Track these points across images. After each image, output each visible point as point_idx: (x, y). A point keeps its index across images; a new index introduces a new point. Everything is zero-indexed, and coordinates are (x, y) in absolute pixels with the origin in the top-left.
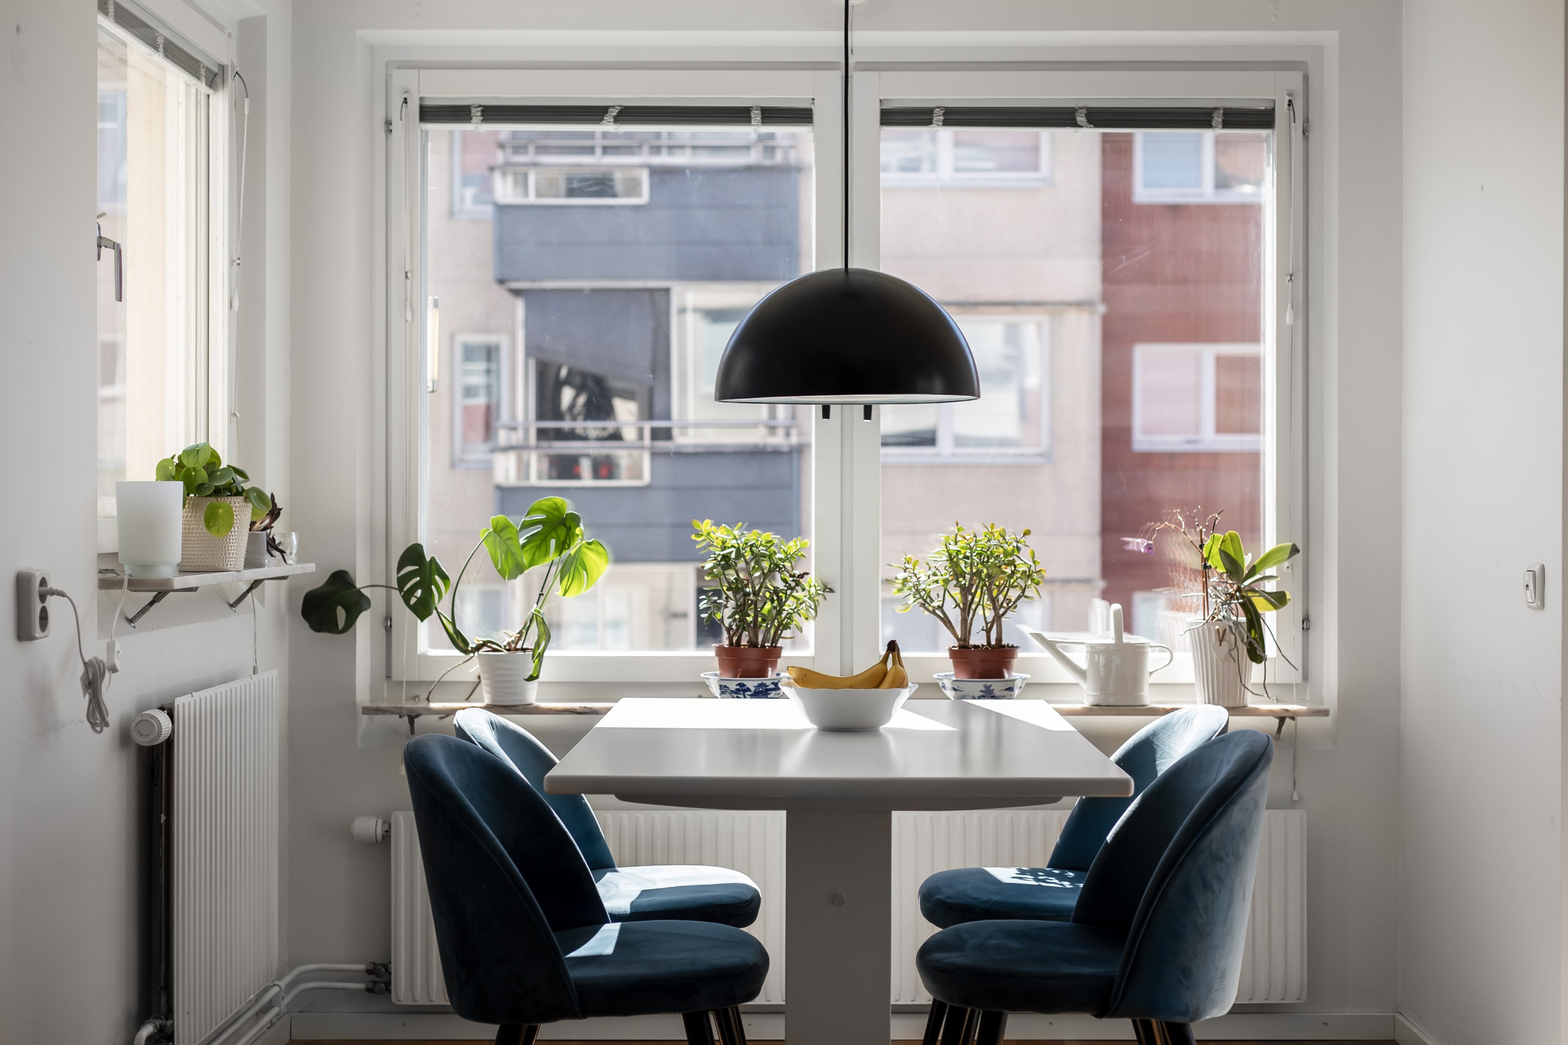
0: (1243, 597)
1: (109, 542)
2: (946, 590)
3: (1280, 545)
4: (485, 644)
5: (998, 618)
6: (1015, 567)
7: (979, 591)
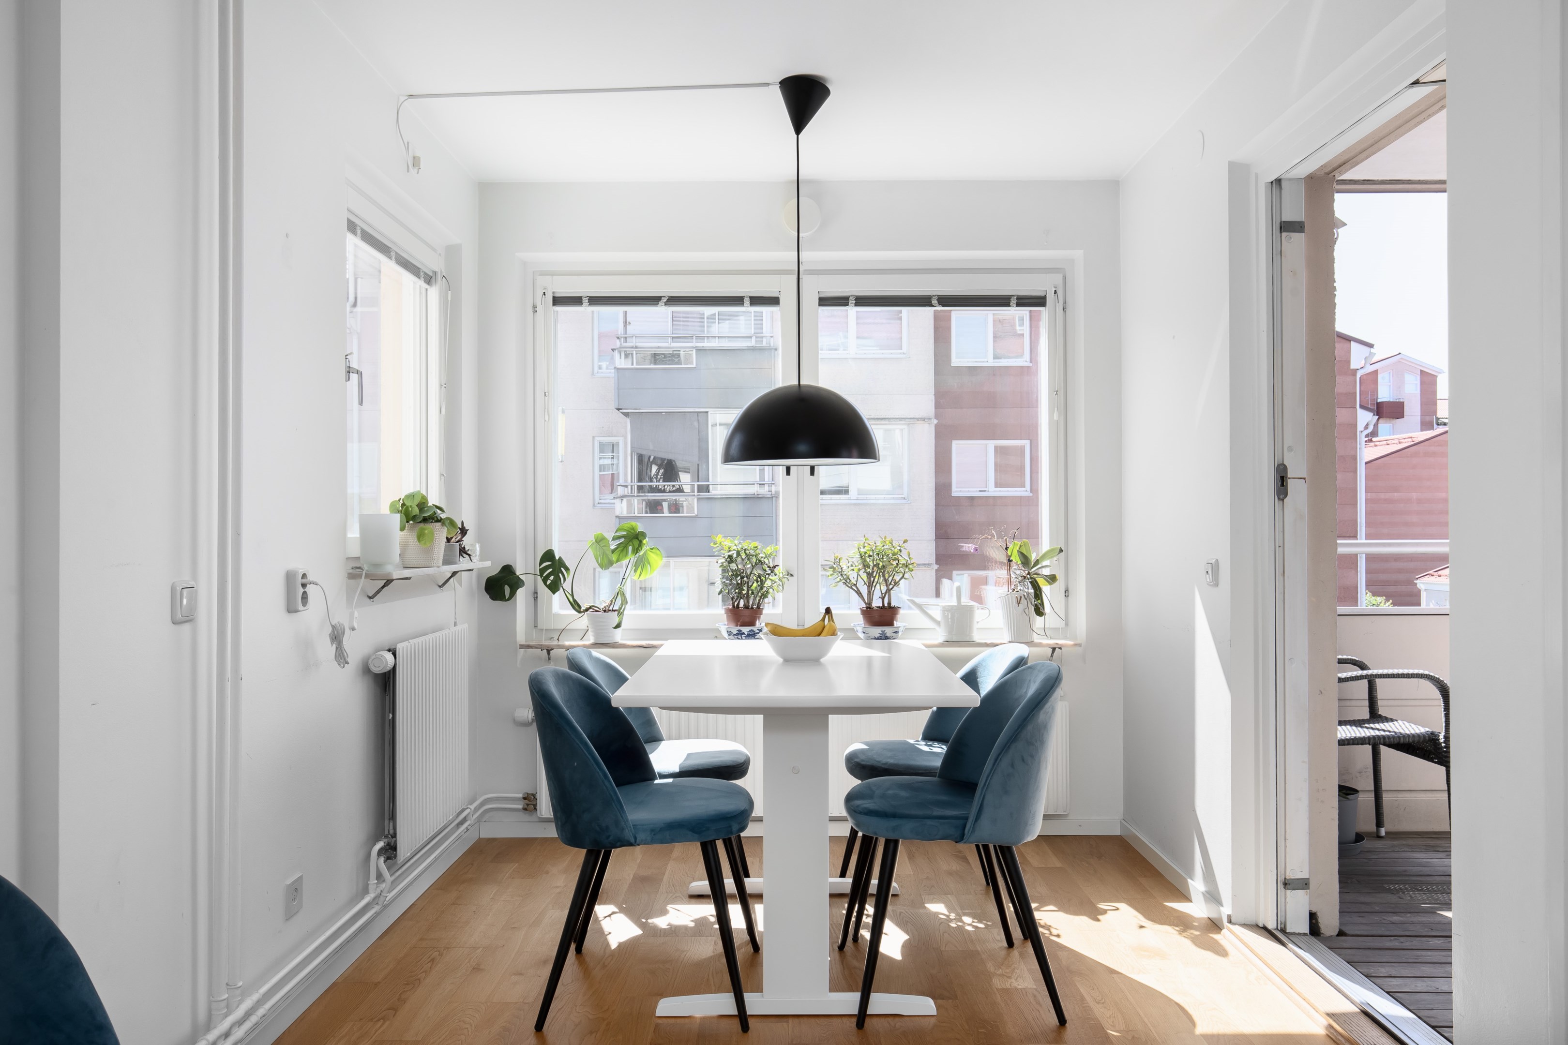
0: (1031, 578)
1: (355, 551)
2: (858, 575)
3: (1052, 548)
4: (590, 608)
5: (888, 591)
6: (898, 561)
7: (878, 574)
